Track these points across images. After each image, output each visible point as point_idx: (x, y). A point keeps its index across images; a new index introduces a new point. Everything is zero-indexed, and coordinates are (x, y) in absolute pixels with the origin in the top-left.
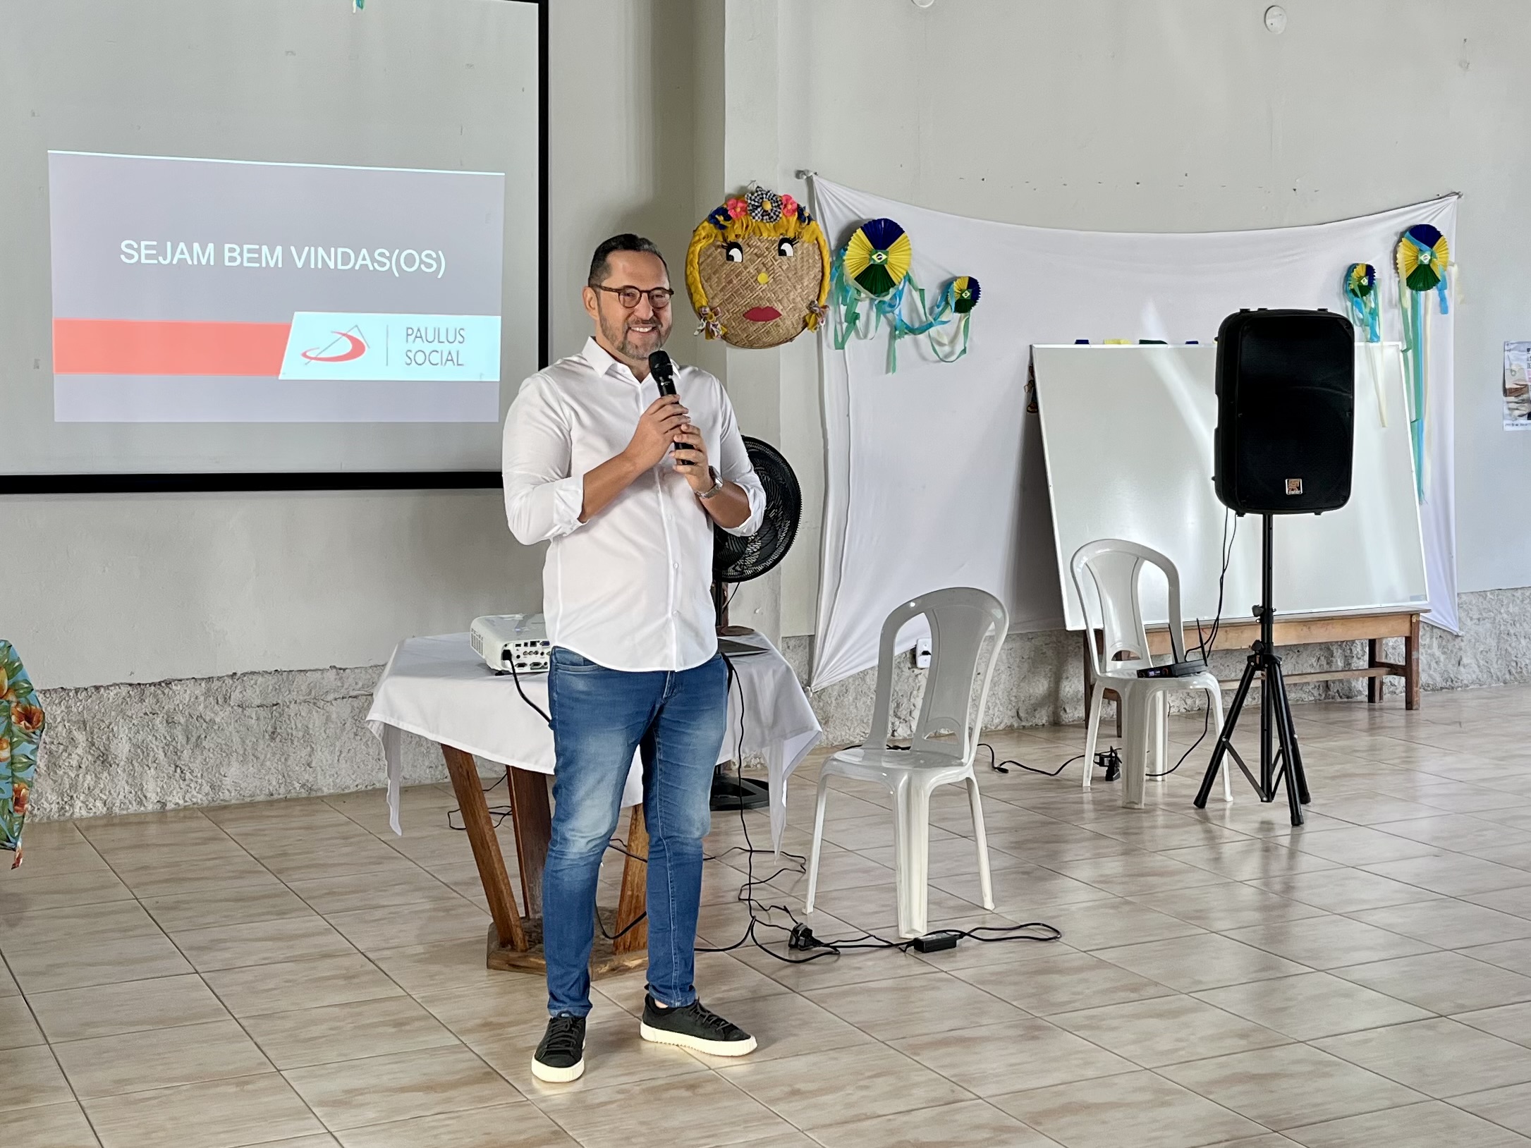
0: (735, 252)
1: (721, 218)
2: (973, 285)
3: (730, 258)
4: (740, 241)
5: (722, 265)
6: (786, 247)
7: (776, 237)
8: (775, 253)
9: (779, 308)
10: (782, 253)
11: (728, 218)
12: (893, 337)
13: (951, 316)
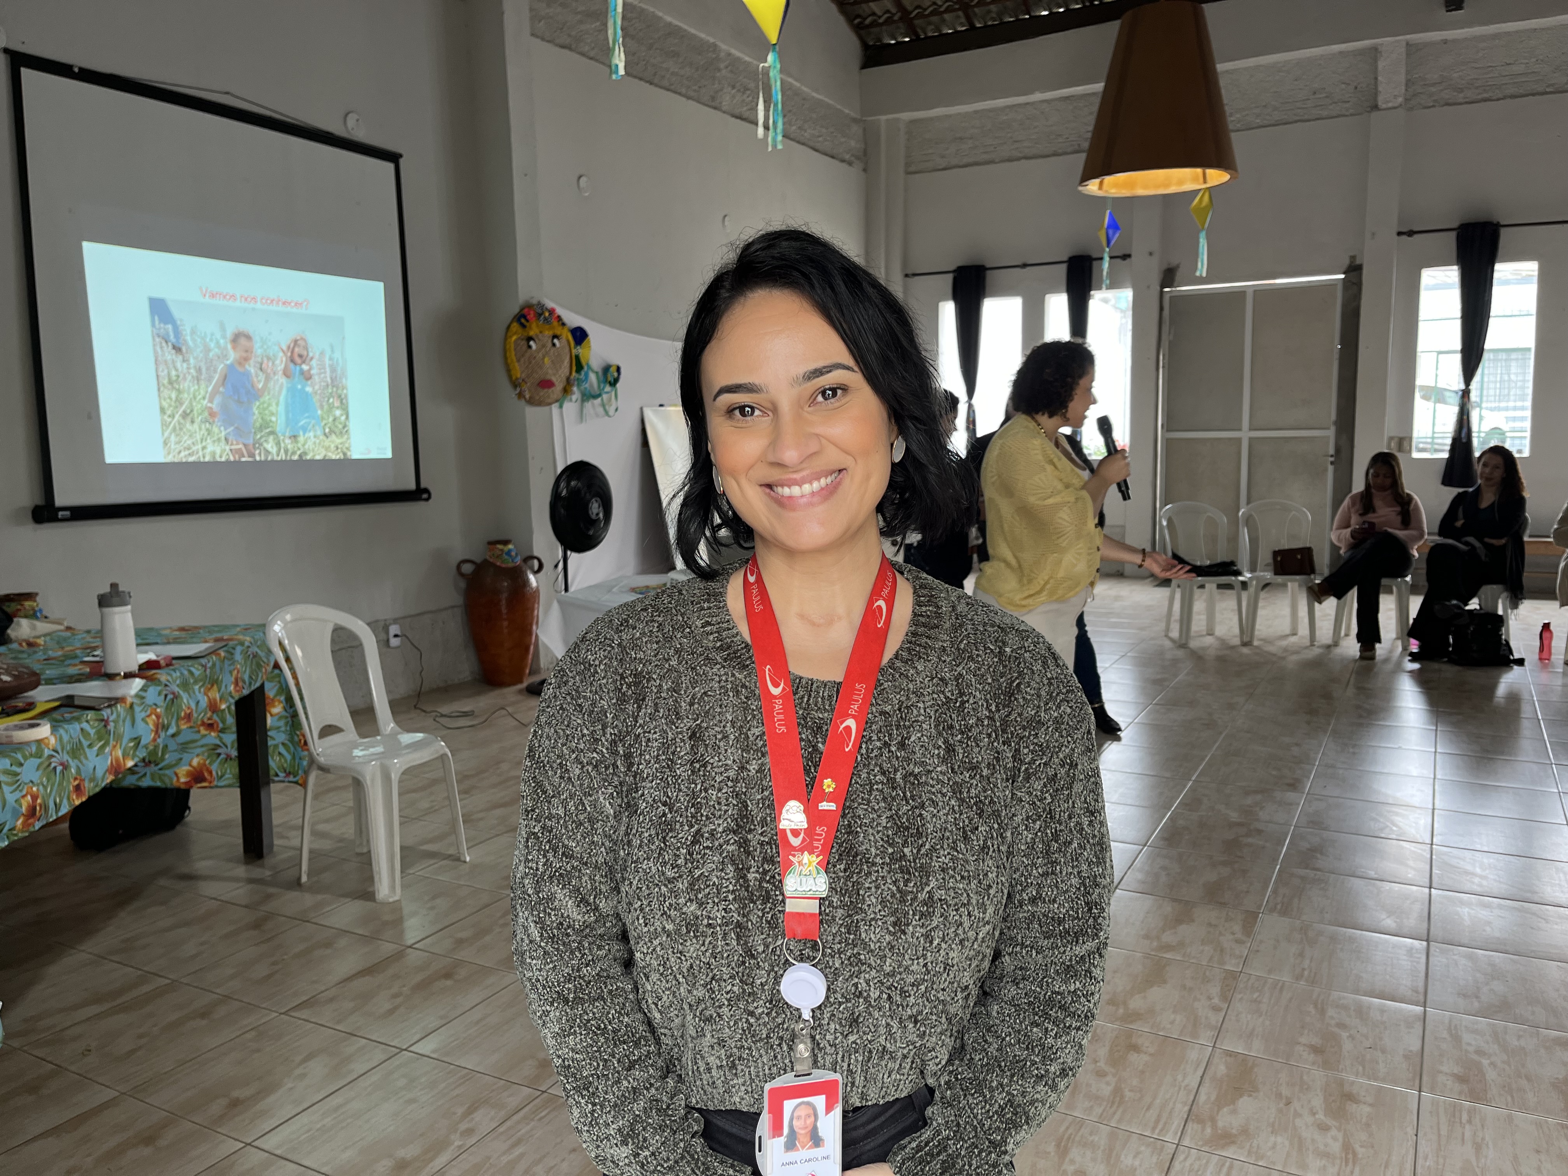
0: (532, 343)
1: (523, 320)
2: (618, 369)
3: (530, 347)
4: (534, 337)
5: (526, 352)
6: (556, 341)
7: (551, 333)
8: (550, 344)
9: (554, 379)
10: (554, 345)
11: (527, 321)
12: (583, 401)
13: (608, 388)
